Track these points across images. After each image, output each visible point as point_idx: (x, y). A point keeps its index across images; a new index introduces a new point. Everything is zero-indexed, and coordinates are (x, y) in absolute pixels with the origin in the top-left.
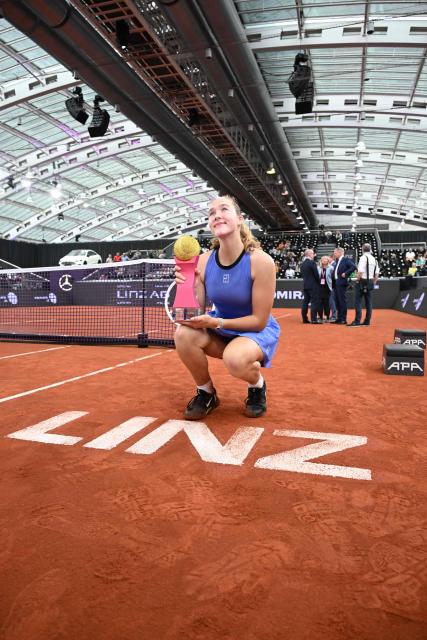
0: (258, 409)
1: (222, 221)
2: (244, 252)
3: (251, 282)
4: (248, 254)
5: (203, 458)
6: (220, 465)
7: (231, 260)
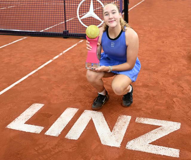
0: (128, 102)
1: (113, 20)
2: (122, 31)
3: (126, 47)
4: (124, 31)
5: (103, 143)
6: (110, 147)
7: (115, 36)
